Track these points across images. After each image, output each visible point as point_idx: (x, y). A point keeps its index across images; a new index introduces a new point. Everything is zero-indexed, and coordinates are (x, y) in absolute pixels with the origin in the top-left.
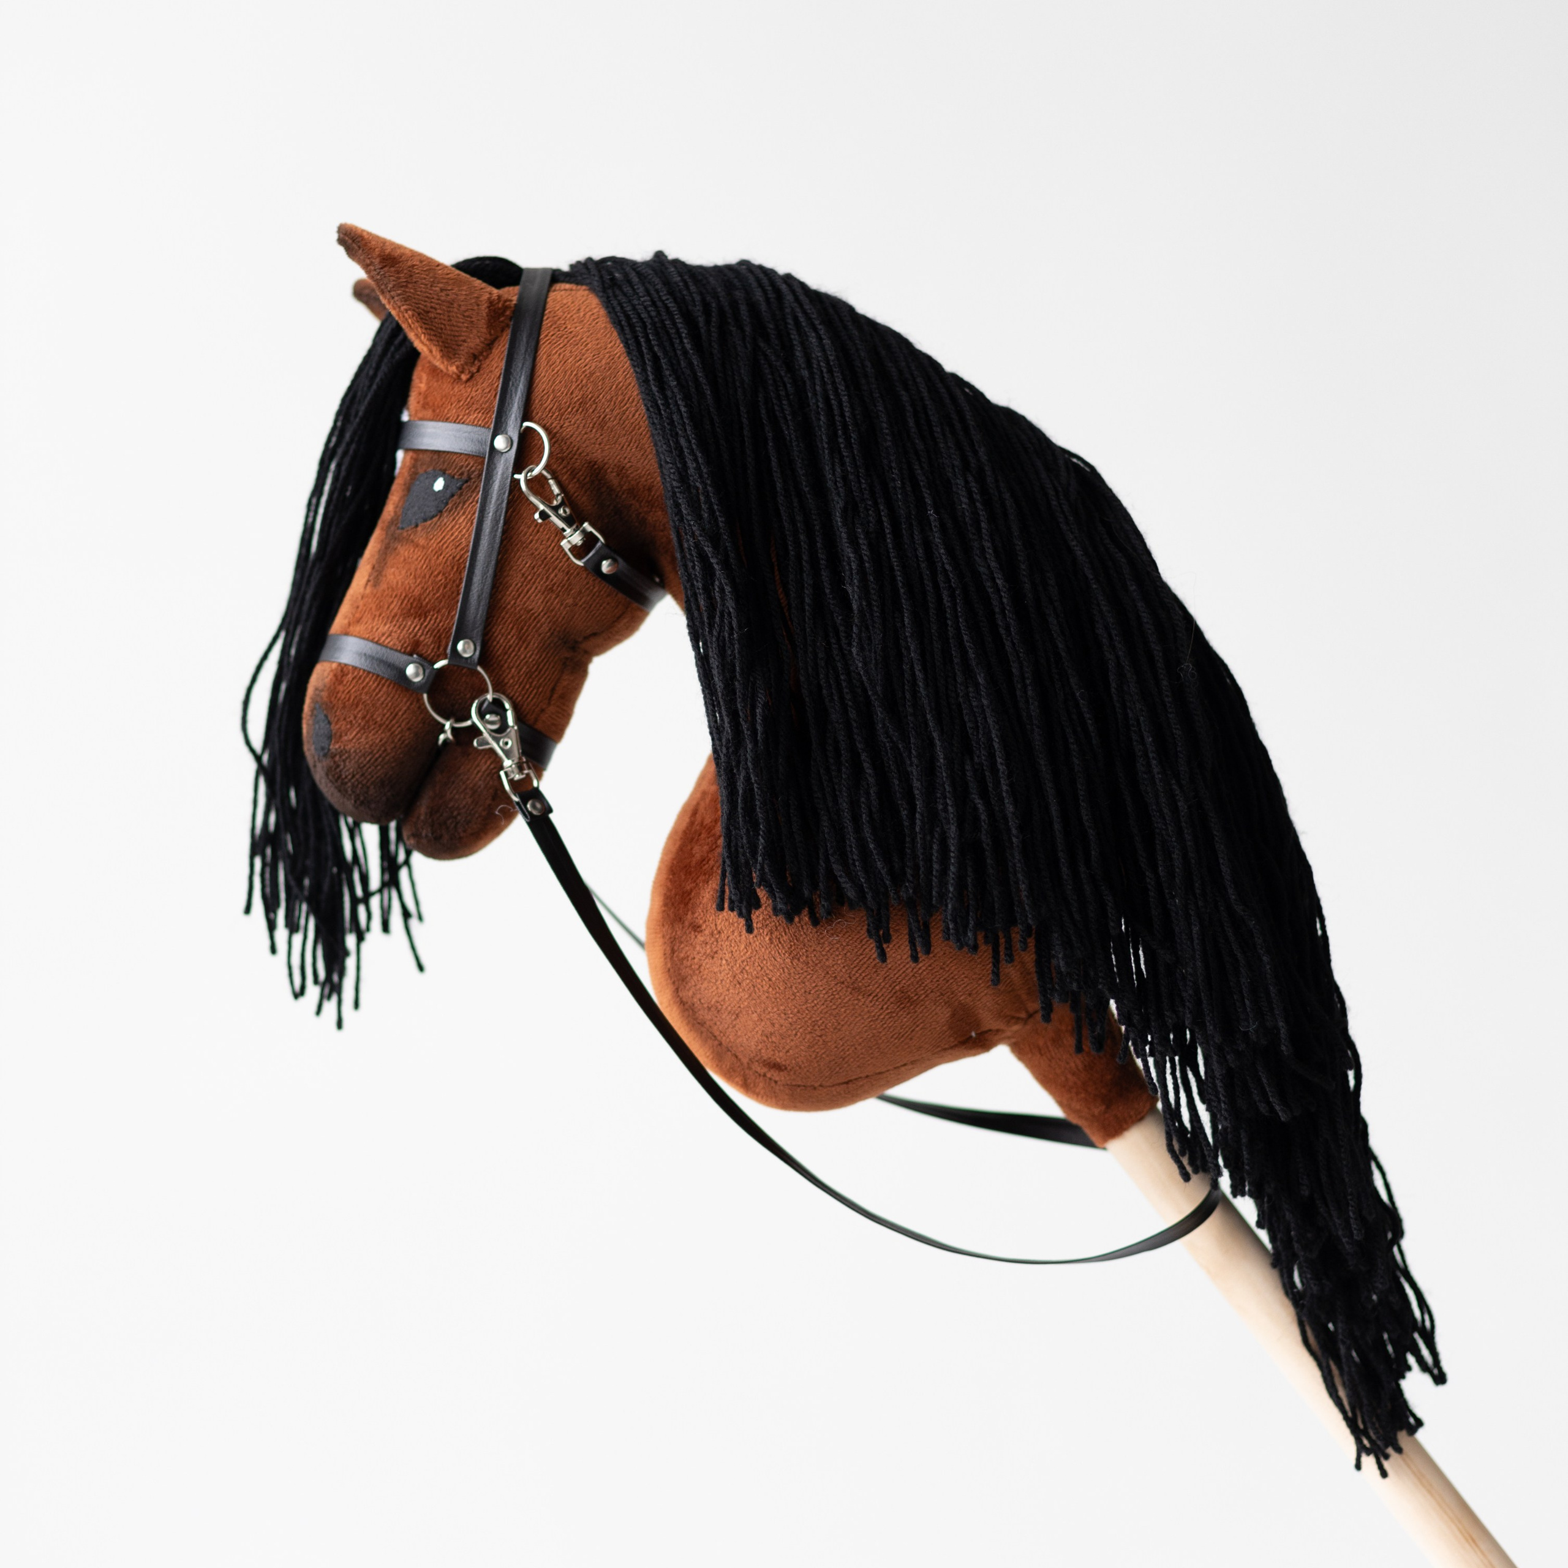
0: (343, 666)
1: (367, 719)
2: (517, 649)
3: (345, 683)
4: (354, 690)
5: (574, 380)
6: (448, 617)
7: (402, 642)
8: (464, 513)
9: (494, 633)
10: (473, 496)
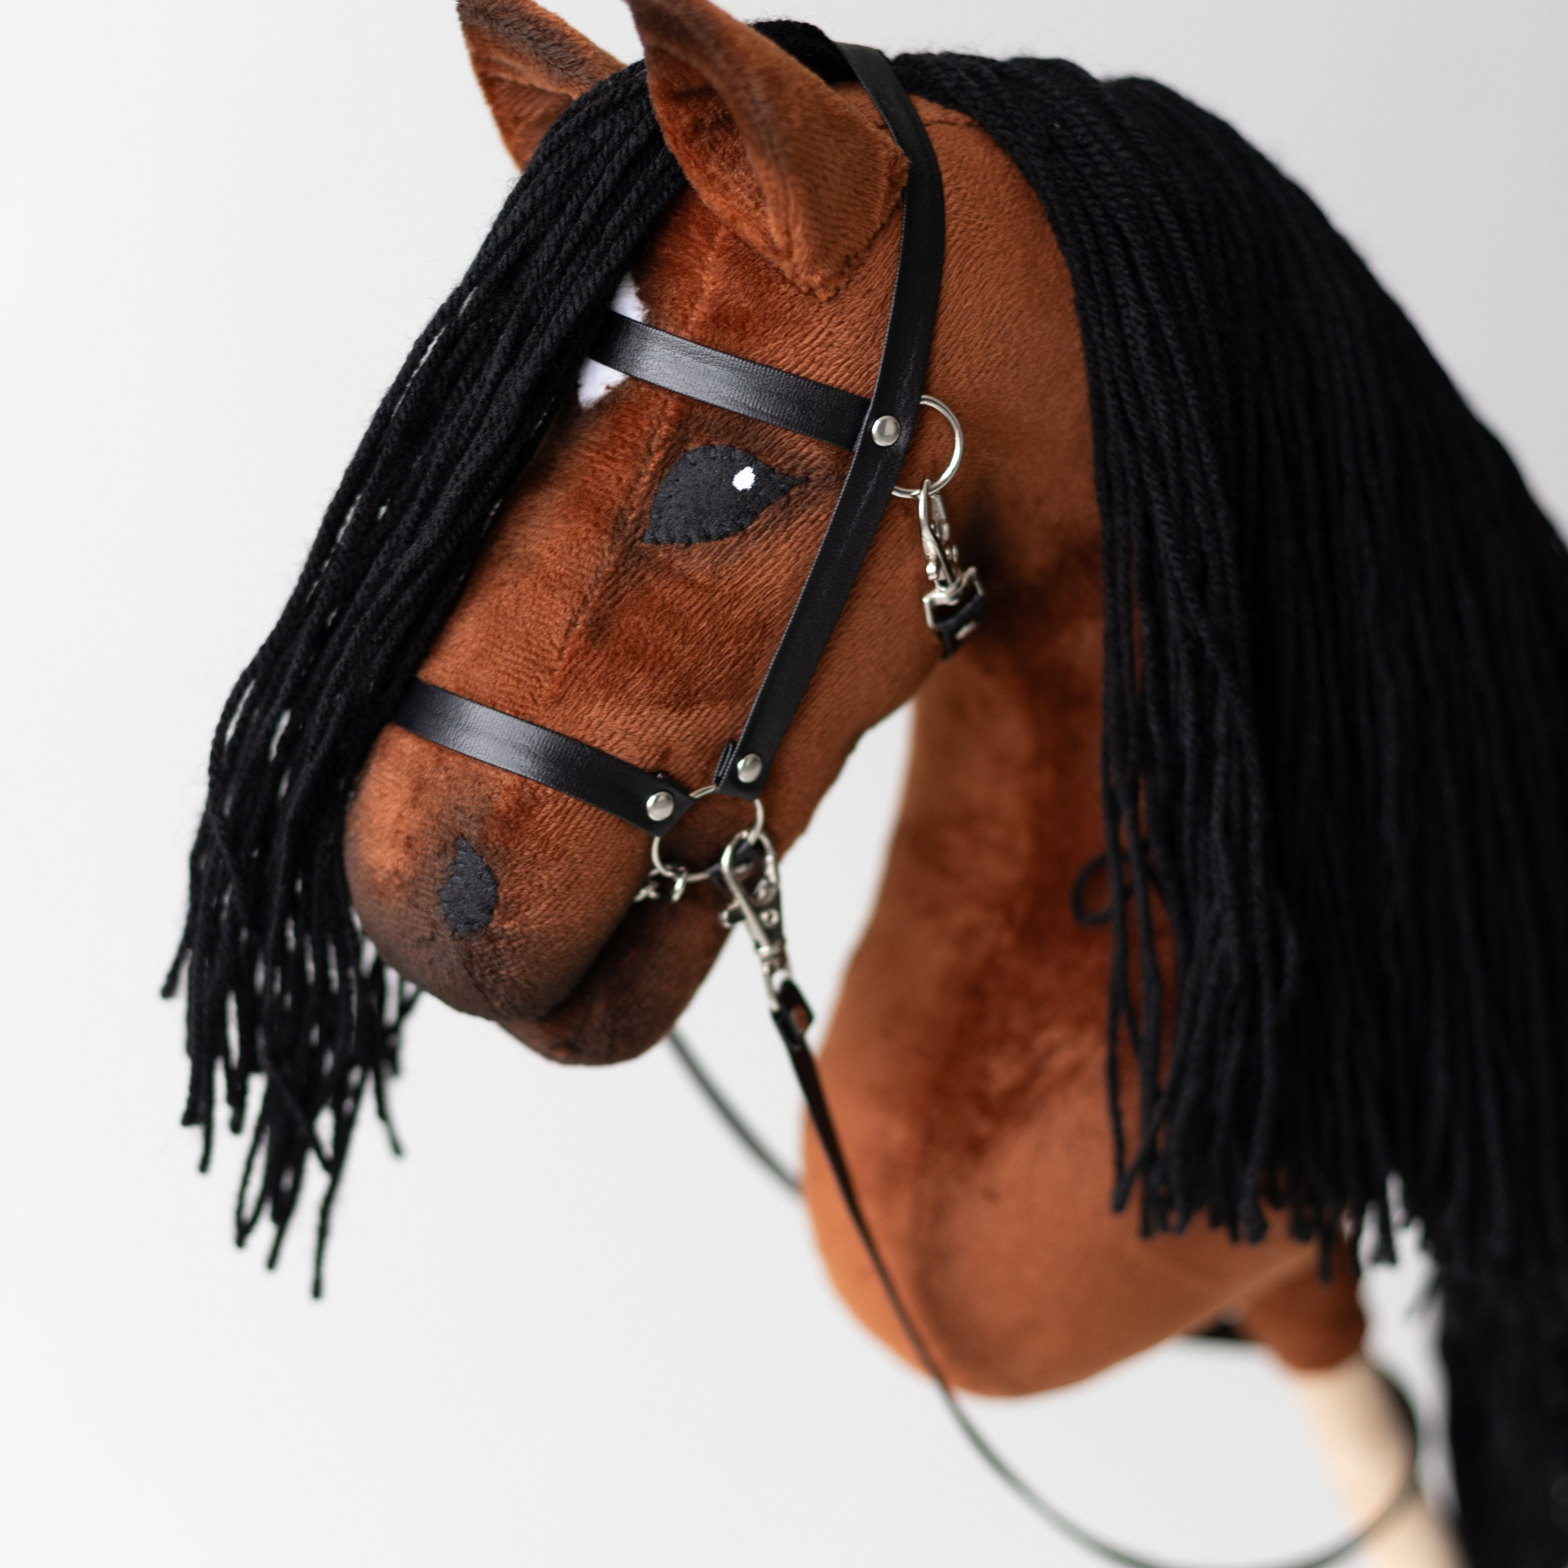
1: (568, 882)
7: (644, 752)
10: (808, 511)
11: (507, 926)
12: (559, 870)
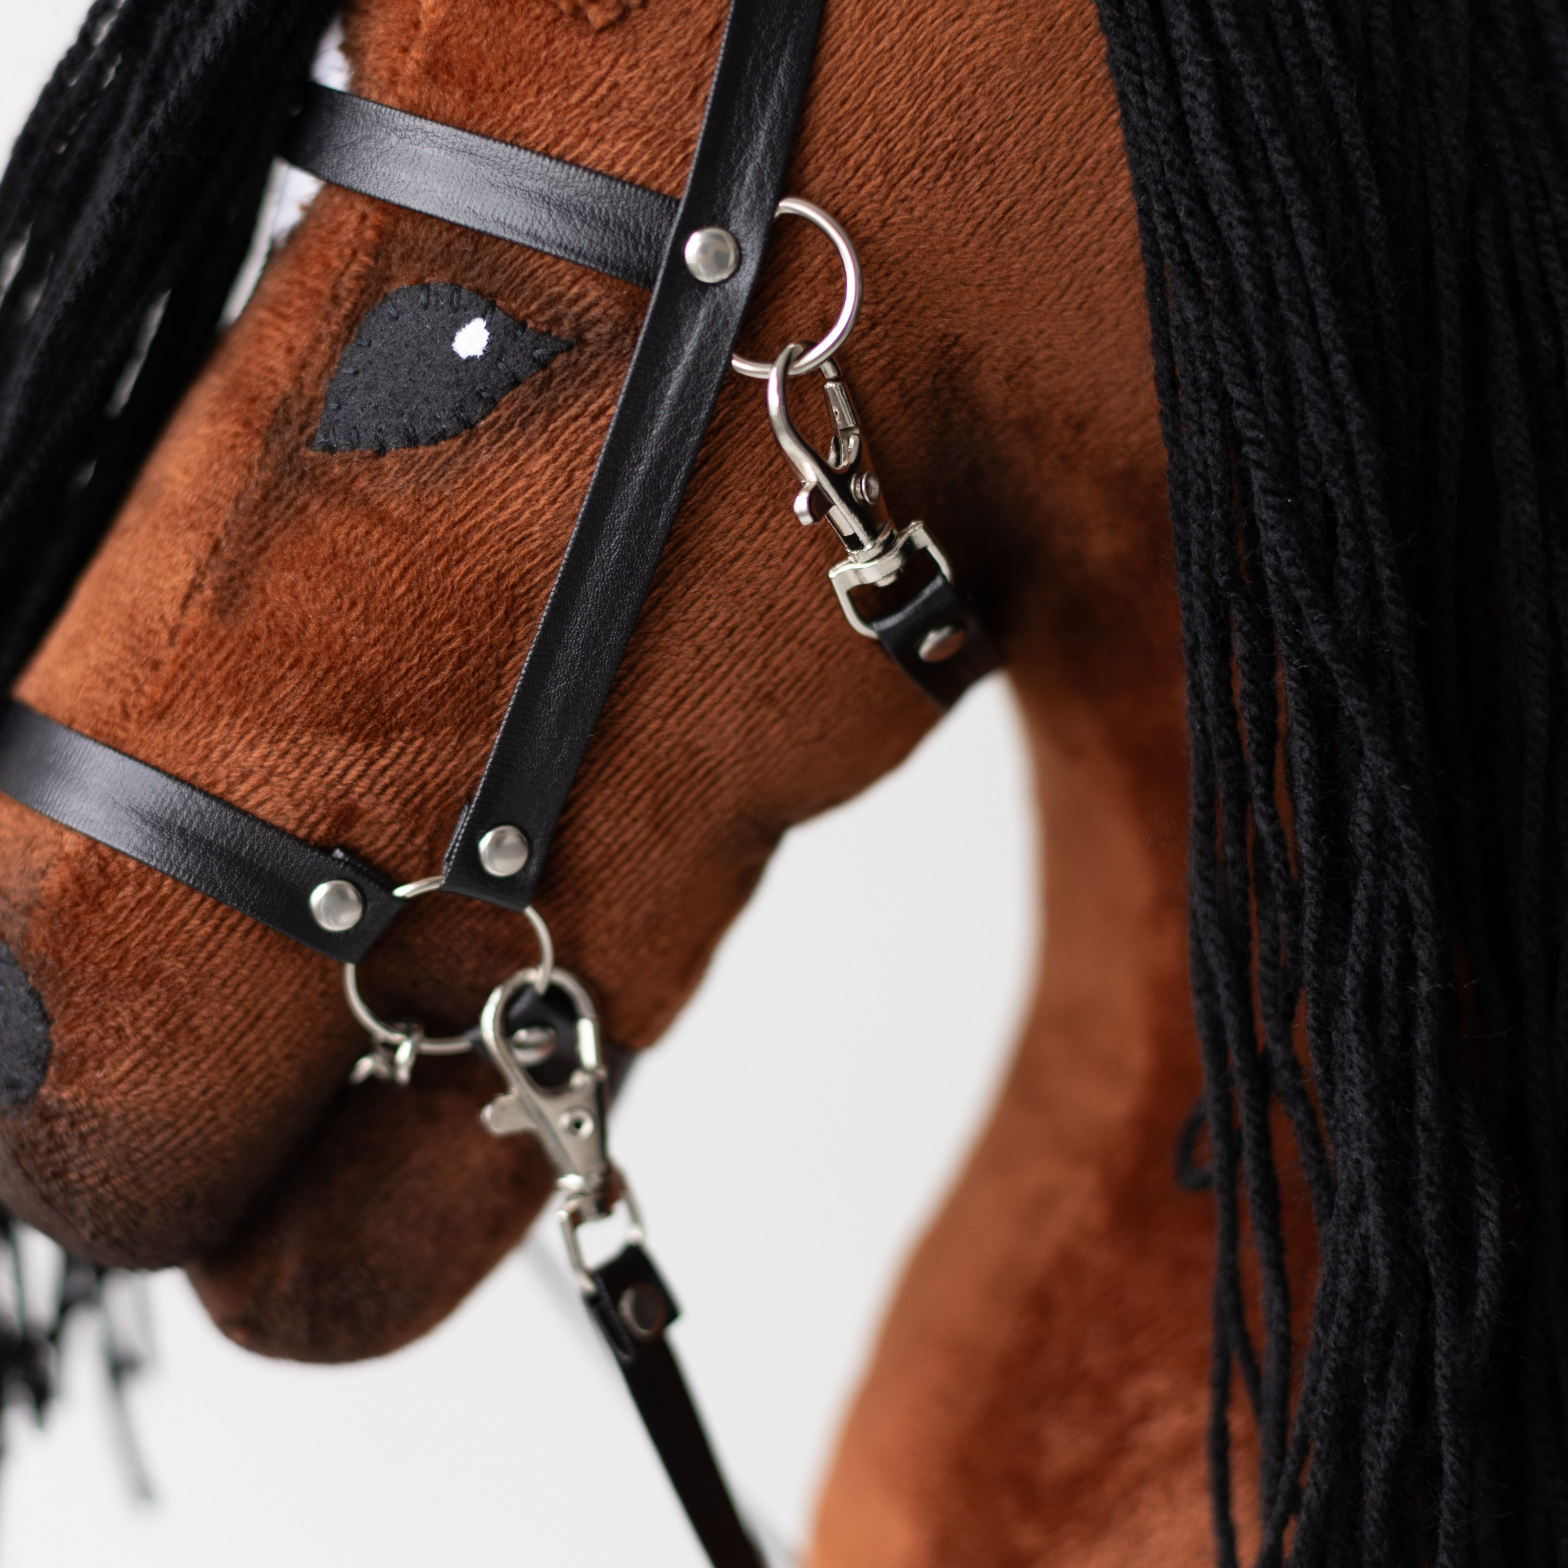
0: (107, 853)
1: (170, 1027)
2: (639, 854)
3: (110, 911)
4: (140, 936)
5: (939, 80)
6: (456, 751)
7: (305, 807)
8: (549, 444)
9: (586, 806)
10: (586, 397)
11: (66, 1095)
12: (151, 1003)
